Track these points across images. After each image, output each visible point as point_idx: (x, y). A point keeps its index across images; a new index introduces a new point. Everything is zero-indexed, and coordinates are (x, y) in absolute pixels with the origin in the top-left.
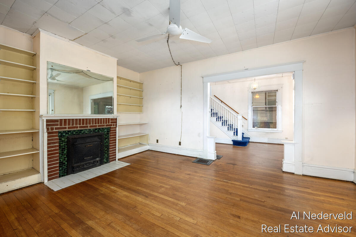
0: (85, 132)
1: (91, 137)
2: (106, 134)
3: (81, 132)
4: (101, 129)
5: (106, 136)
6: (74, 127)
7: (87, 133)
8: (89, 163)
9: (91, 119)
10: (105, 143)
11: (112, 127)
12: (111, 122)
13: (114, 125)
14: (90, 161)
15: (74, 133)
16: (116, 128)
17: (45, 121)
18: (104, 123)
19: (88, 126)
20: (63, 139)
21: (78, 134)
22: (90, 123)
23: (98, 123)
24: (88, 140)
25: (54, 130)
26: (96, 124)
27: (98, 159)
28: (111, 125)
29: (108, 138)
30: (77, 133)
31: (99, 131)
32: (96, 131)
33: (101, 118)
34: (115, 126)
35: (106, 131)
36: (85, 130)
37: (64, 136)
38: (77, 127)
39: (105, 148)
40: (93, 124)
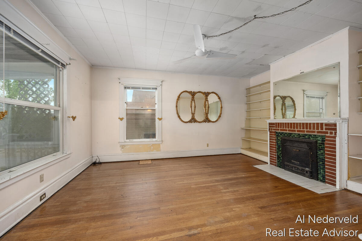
0: (294, 136)
1: (298, 142)
2: (320, 143)
3: (291, 136)
4: (312, 136)
5: (321, 146)
6: (284, 130)
7: (296, 137)
8: (298, 168)
9: (298, 123)
10: (320, 155)
11: (327, 135)
12: (326, 129)
13: (331, 133)
14: (298, 167)
15: (286, 135)
16: (335, 137)
17: (268, 123)
18: (314, 129)
19: (296, 130)
20: (279, 138)
21: (289, 137)
22: (297, 128)
23: (307, 128)
24: (296, 144)
25: (273, 131)
26: (304, 129)
27: (307, 169)
28: (327, 133)
29: (323, 149)
30: (288, 135)
31: (309, 137)
32: (306, 137)
33: (310, 123)
34: (333, 135)
35: (321, 139)
36: (295, 134)
37: (279, 136)
38: (286, 130)
39: (320, 161)
40: (300, 128)
